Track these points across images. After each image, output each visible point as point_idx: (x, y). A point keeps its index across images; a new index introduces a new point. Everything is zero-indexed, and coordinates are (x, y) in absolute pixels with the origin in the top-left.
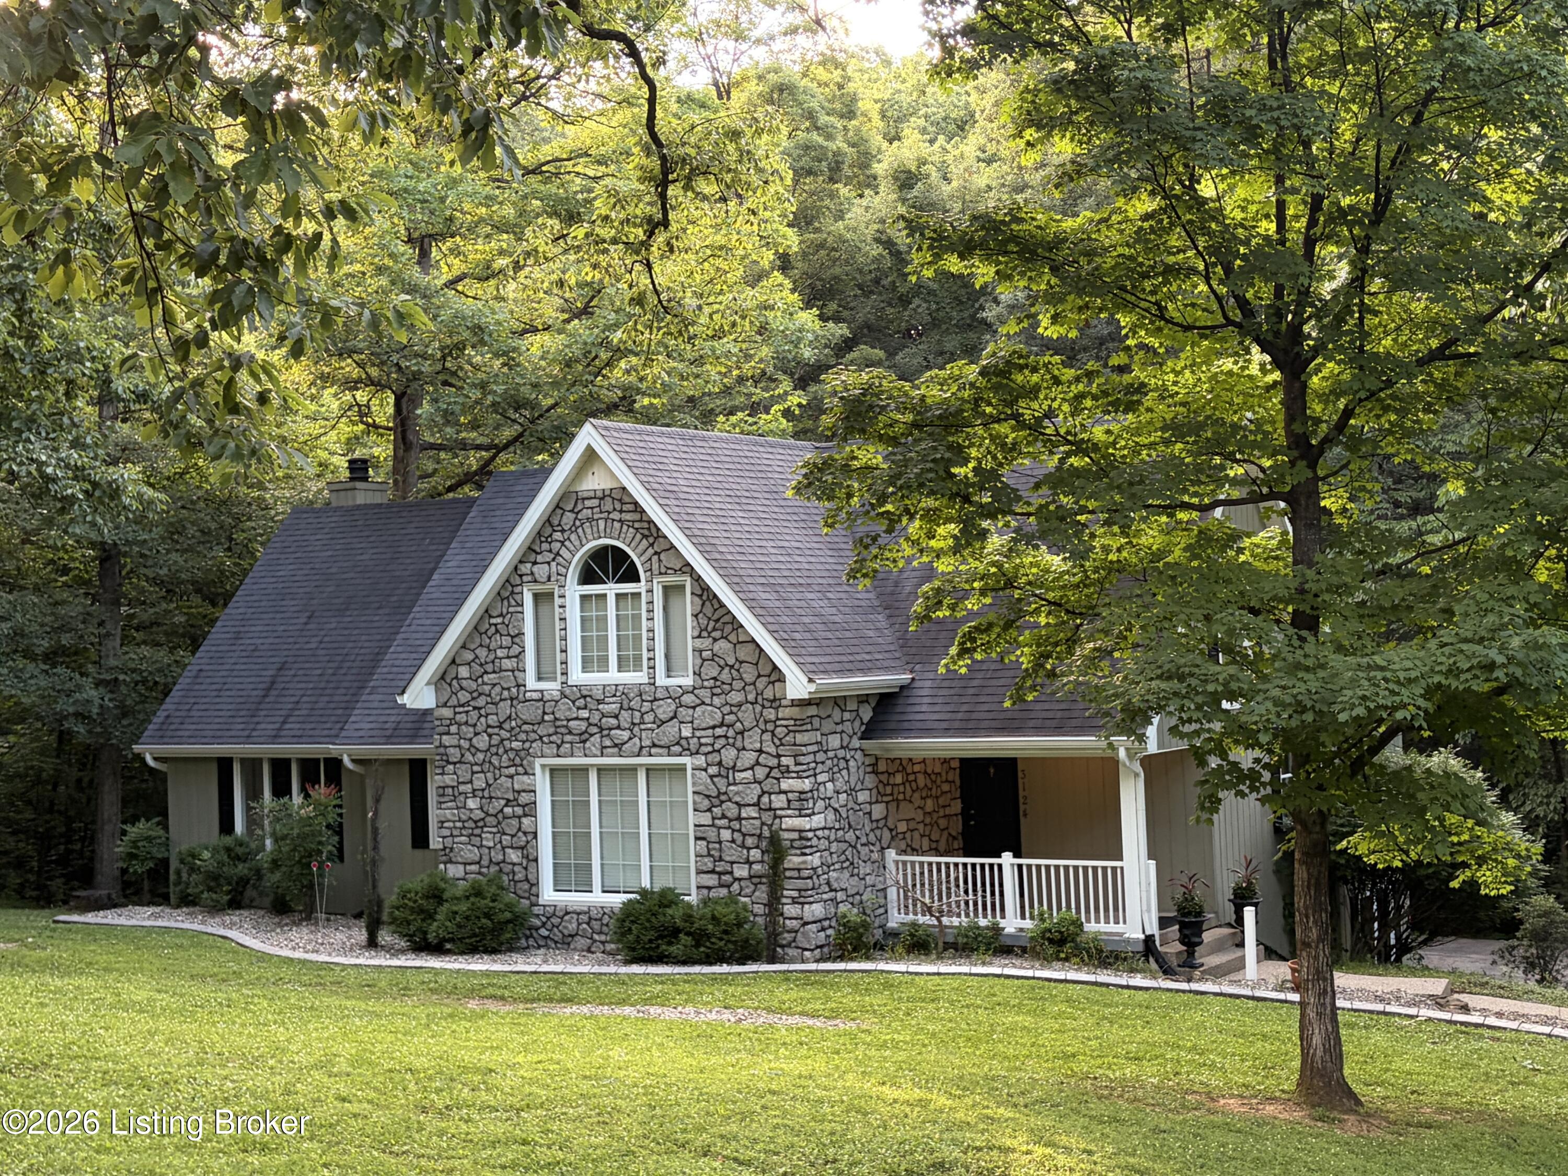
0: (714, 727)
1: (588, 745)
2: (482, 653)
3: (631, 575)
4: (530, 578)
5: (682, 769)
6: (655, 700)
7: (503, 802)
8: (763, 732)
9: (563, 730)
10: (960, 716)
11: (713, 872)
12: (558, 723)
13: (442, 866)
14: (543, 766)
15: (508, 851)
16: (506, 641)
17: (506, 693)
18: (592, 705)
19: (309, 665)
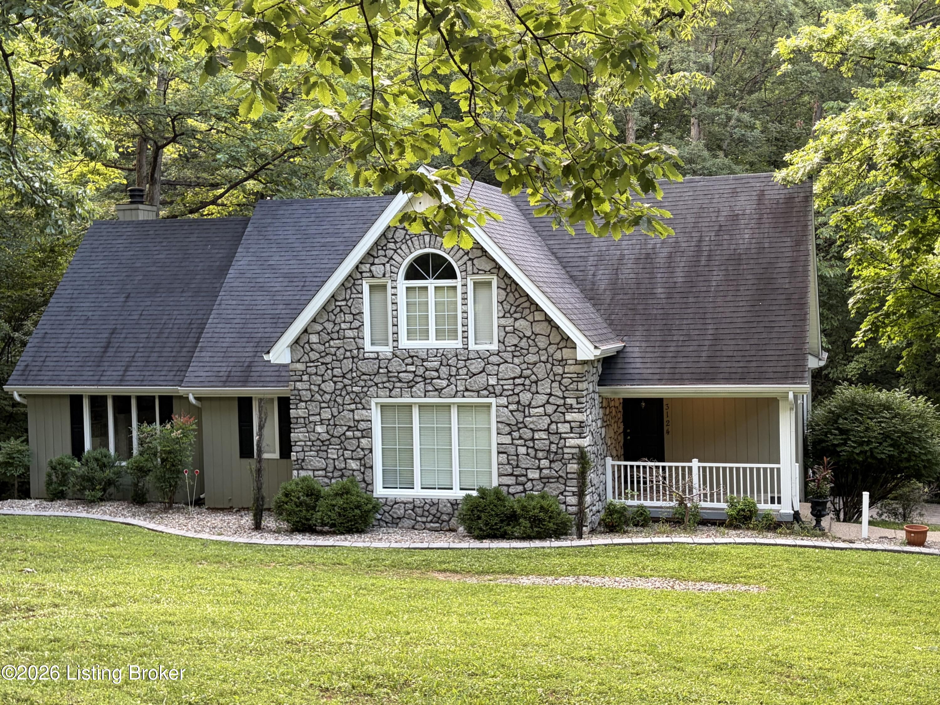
0: (514, 378)
1: (414, 389)
2: (329, 326)
3: (450, 273)
4: (368, 275)
5: (489, 406)
6: (468, 359)
7: (345, 428)
8: (552, 382)
10: (667, 371)
11: (512, 475)
12: (390, 375)
13: (295, 472)
15: (349, 461)
16: (349, 318)
17: (348, 354)
18: (419, 362)
19: (134, 331)
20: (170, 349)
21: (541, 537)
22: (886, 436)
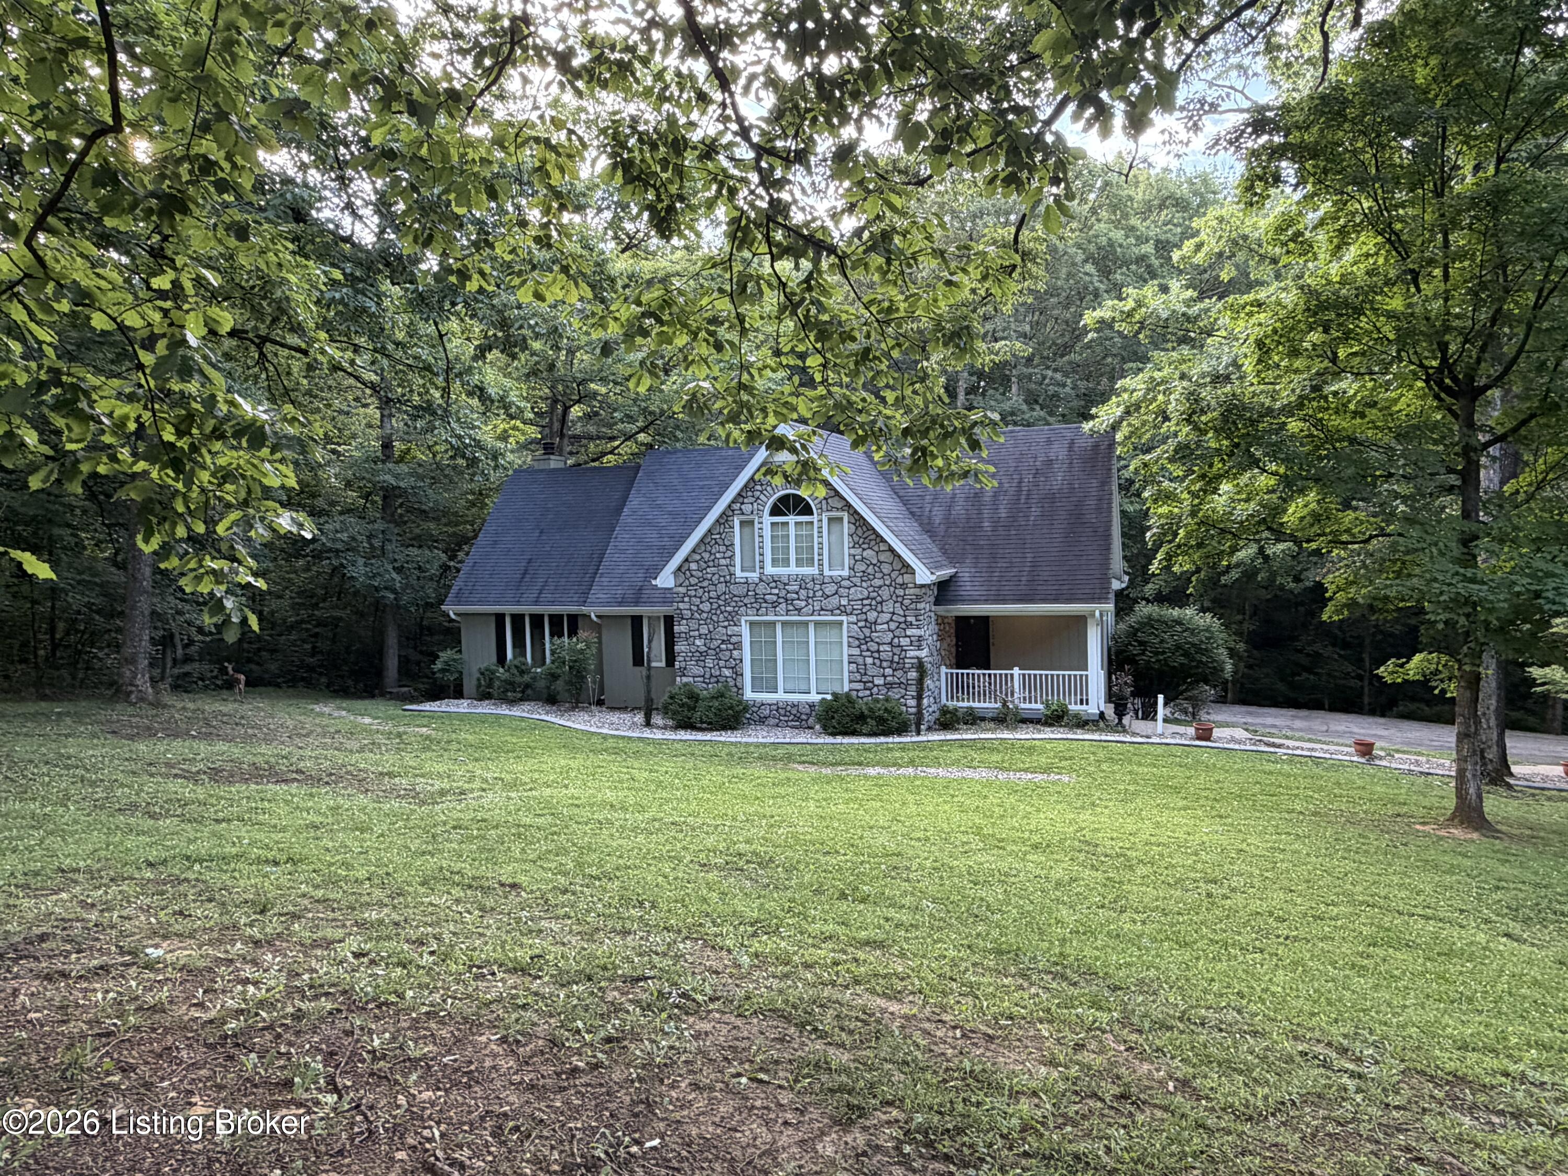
0: (862, 600)
1: (777, 609)
2: (706, 556)
3: (807, 511)
4: (739, 512)
5: (841, 623)
6: (823, 583)
7: (720, 642)
8: (895, 602)
9: (761, 601)
10: (992, 593)
11: (860, 681)
12: (757, 596)
13: (678, 678)
14: (746, 621)
15: (723, 669)
16: (723, 549)
17: (722, 579)
18: (781, 586)
19: (546, 560)
20: (575, 575)
21: (885, 734)
22: (1178, 647)
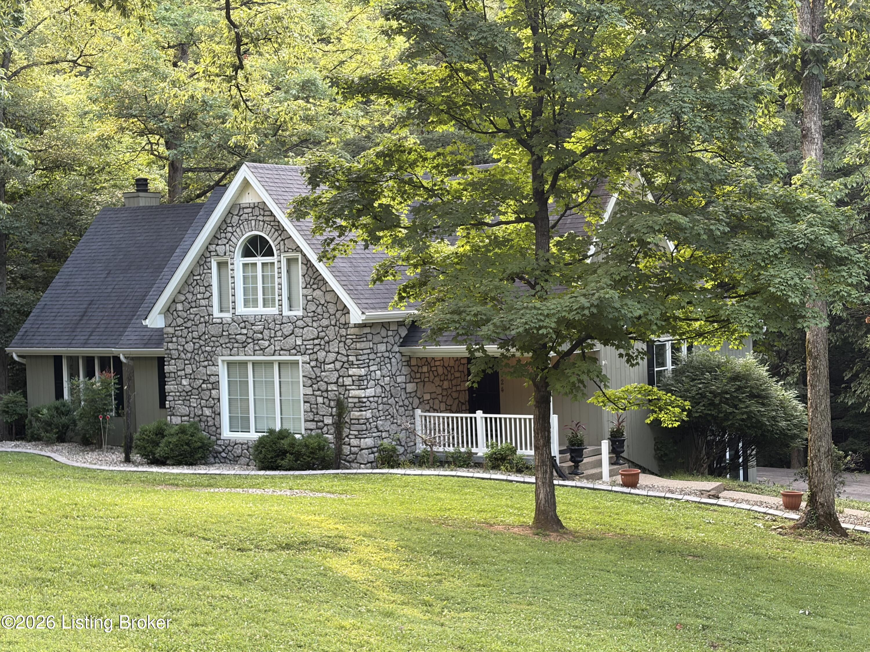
0: (313, 339)
1: (246, 349)
2: (190, 296)
3: (270, 253)
4: (214, 253)
5: (297, 363)
6: (282, 323)
7: (201, 381)
8: (340, 342)
9: (233, 341)
11: (313, 421)
12: (231, 337)
13: (169, 418)
14: (223, 361)
15: (204, 409)
16: (202, 289)
17: (202, 319)
18: (249, 326)
19: (106, 302)
20: (124, 317)
